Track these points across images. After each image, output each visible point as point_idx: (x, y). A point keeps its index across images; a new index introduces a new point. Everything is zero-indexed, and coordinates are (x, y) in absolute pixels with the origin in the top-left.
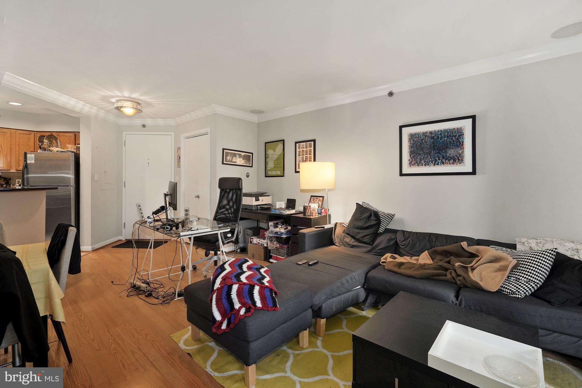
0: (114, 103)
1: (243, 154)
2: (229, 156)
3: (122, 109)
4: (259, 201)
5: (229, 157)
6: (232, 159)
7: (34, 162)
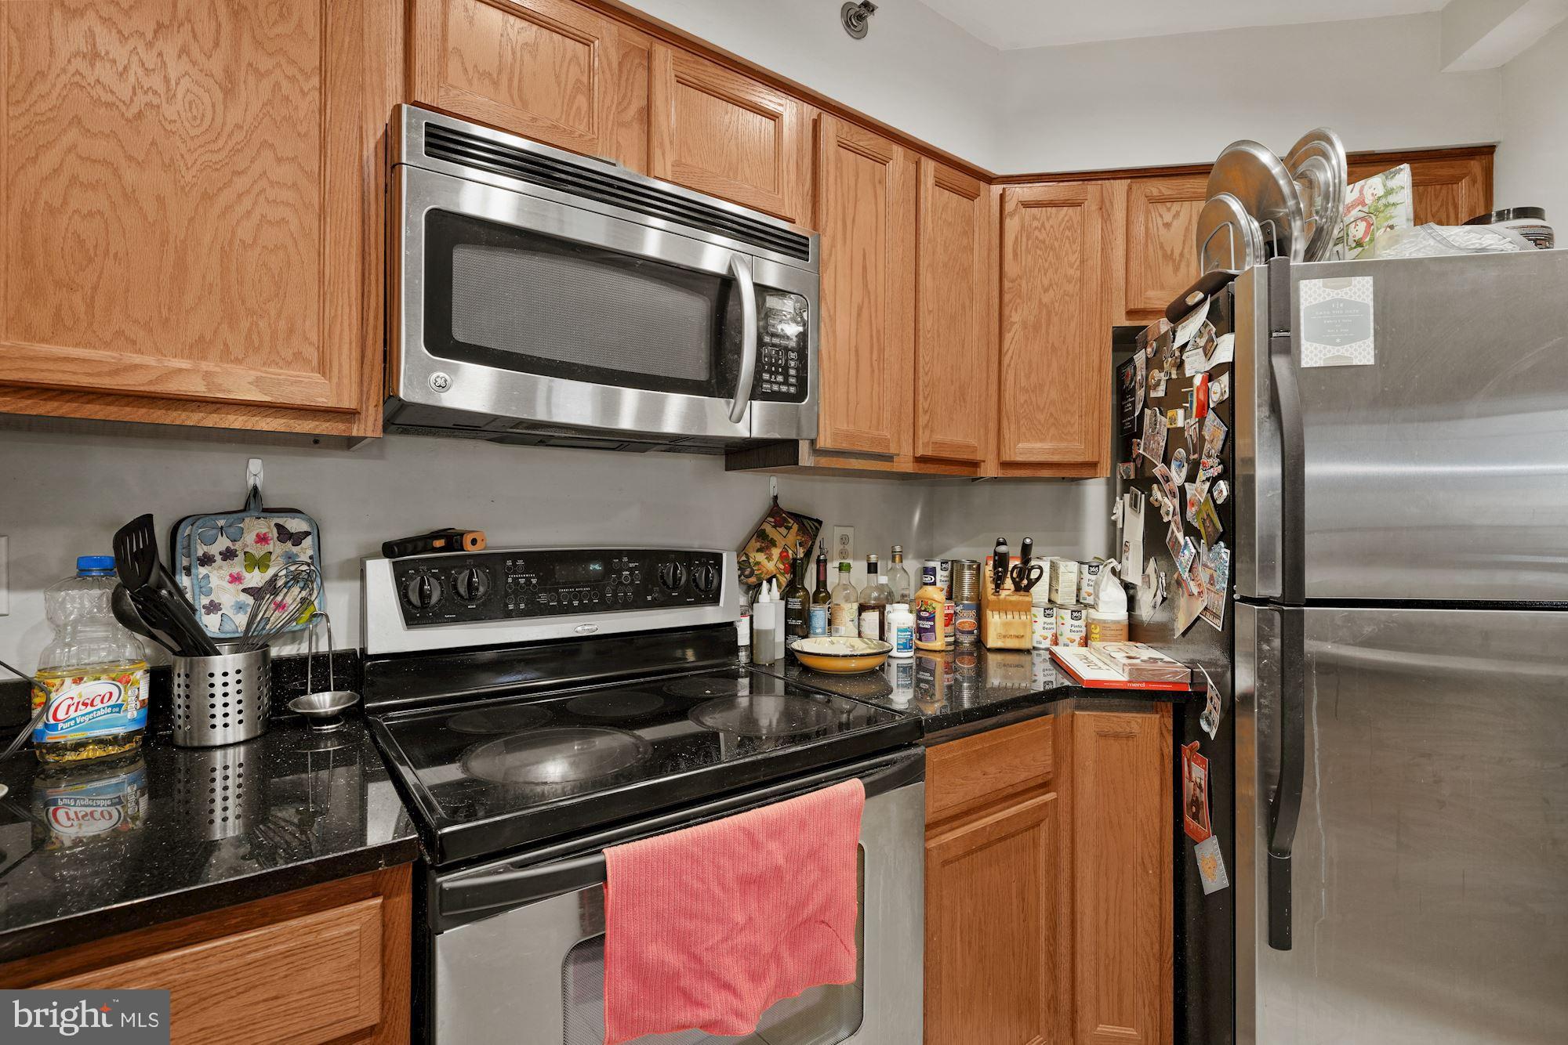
7: (1372, 362)
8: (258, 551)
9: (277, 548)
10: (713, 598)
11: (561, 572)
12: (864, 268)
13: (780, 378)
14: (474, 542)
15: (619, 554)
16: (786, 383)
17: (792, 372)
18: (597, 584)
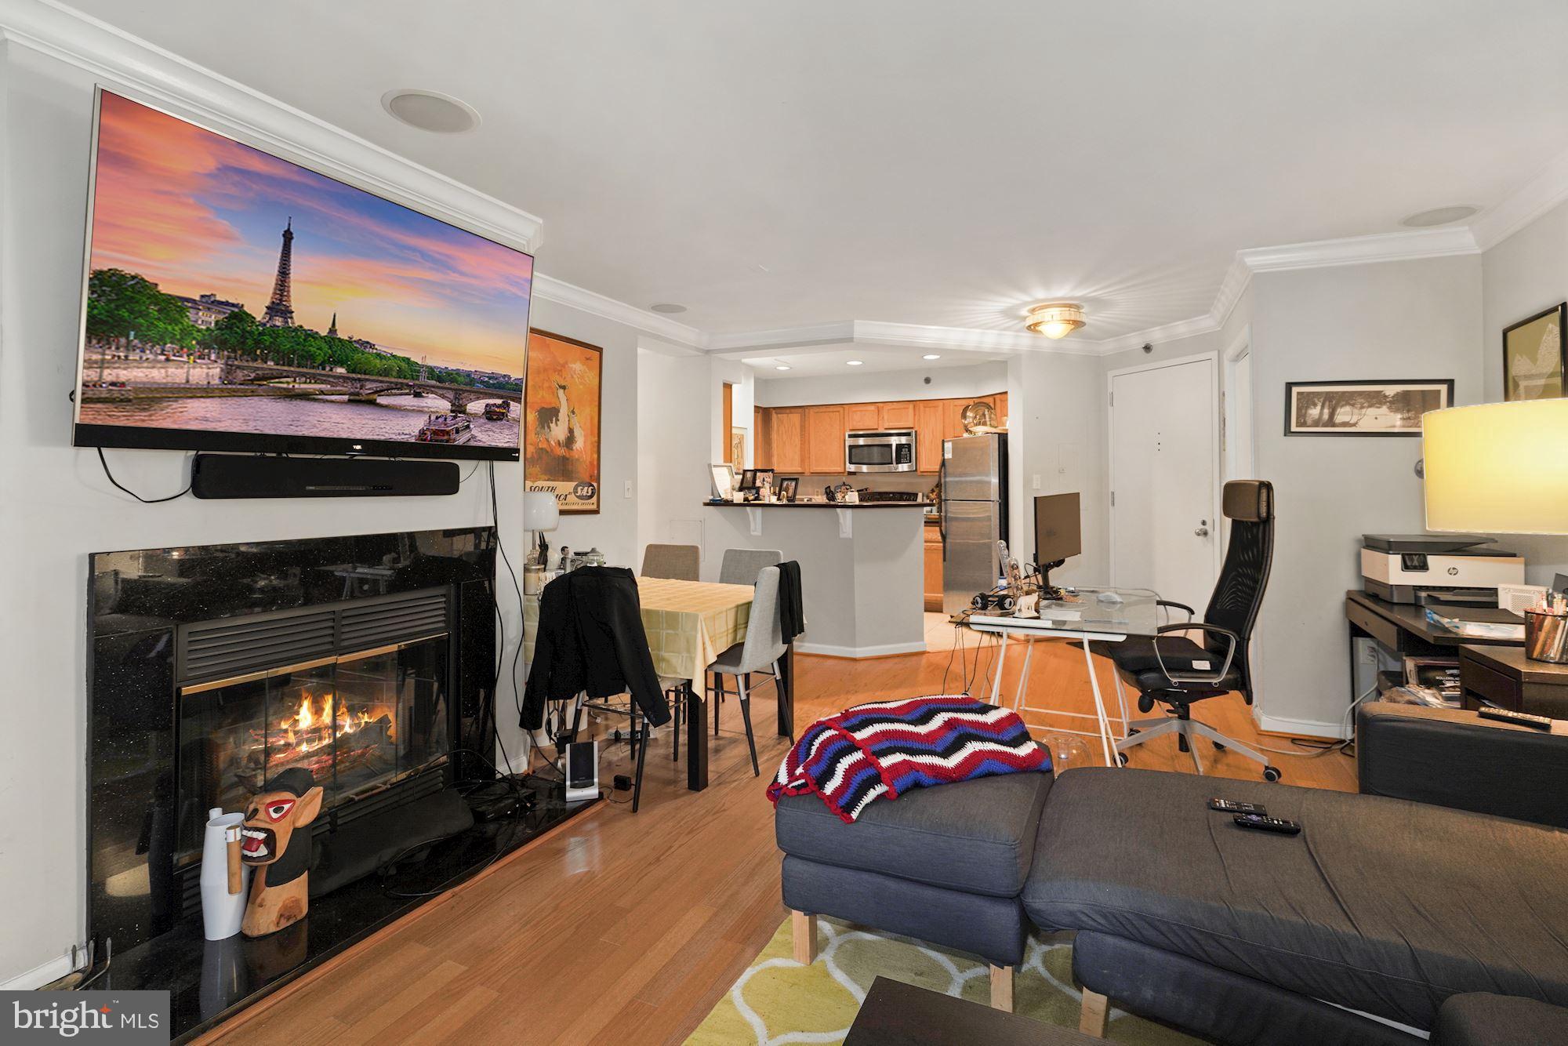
0: (1024, 318)
1: (1391, 390)
2: (1315, 405)
3: (1039, 328)
4: (1429, 572)
5: (1319, 408)
6: (1332, 415)
7: (951, 457)
11: (884, 495)
12: (933, 432)
13: (906, 460)
14: (868, 490)
17: (908, 458)
18: (891, 498)
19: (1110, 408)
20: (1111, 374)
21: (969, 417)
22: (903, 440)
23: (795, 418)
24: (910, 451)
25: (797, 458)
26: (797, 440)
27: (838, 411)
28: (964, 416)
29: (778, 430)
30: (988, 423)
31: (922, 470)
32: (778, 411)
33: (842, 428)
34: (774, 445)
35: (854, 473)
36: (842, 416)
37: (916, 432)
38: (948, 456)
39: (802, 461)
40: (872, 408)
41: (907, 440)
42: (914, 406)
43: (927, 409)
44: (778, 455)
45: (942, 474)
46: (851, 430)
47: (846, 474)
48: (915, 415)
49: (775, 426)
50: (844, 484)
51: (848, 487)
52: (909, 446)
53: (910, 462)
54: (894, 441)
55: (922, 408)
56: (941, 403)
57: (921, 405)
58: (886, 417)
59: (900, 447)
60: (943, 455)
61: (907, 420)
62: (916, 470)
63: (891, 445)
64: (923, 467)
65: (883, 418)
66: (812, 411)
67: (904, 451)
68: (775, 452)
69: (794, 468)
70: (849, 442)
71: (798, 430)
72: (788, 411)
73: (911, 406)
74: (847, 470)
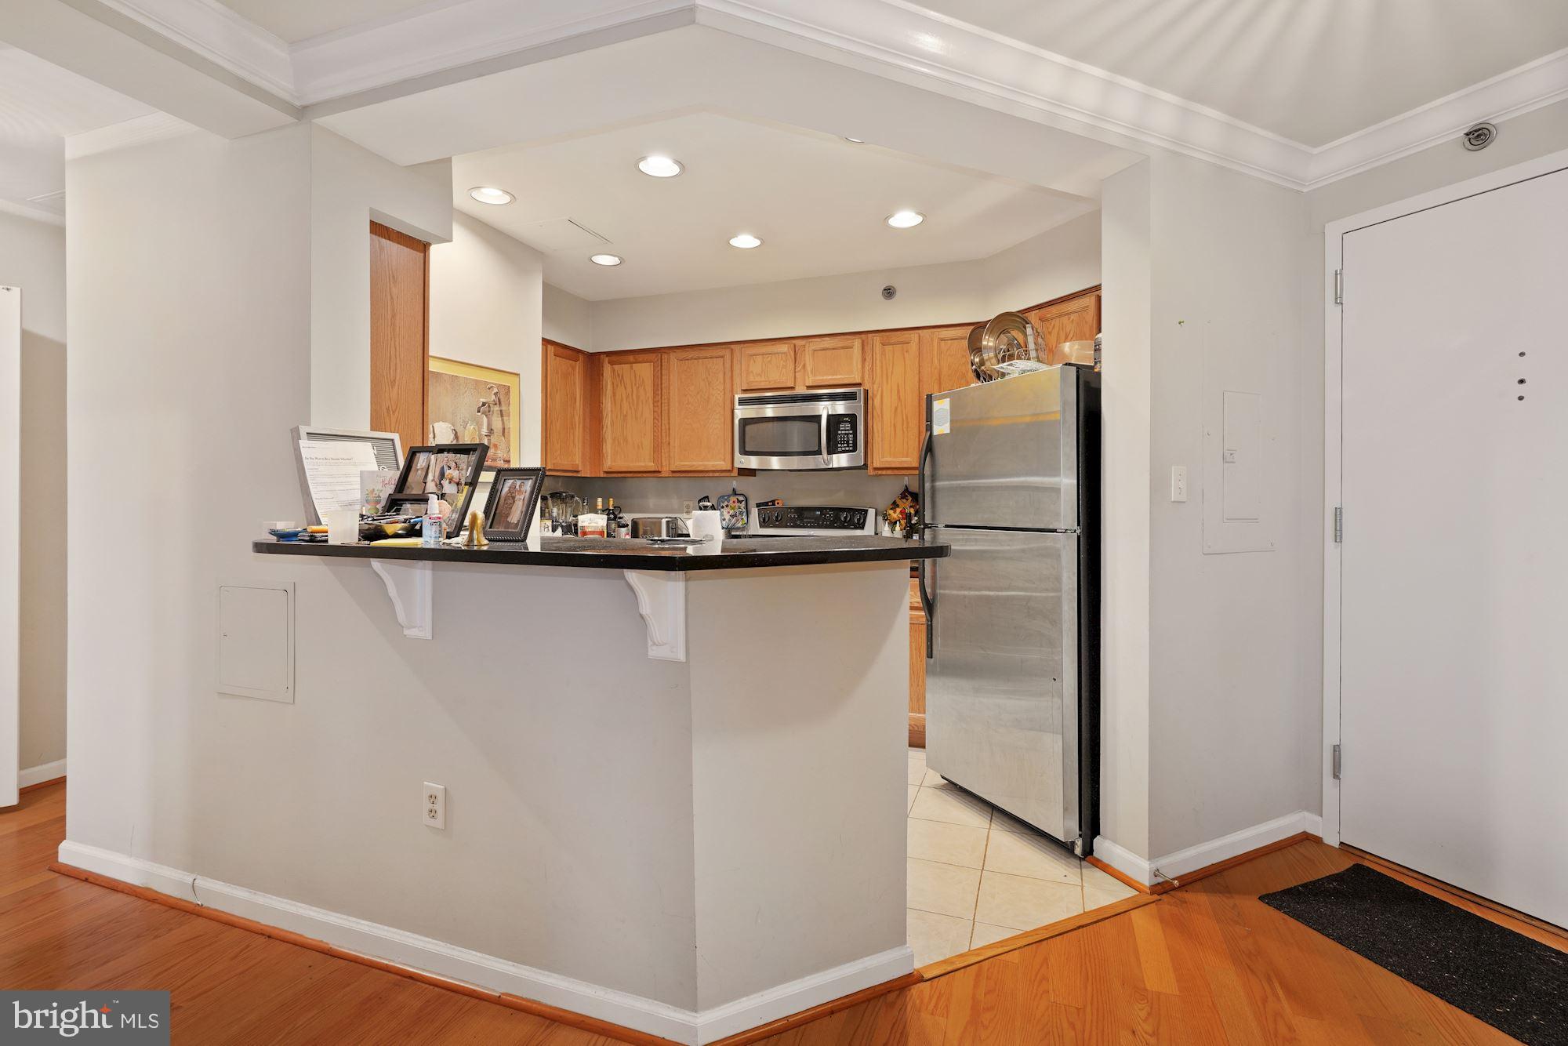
7: (948, 431)
8: (733, 505)
9: (737, 504)
10: (861, 526)
11: (806, 514)
12: (898, 392)
13: (845, 445)
14: (778, 503)
15: (826, 508)
16: (848, 446)
17: (851, 442)
18: (817, 519)
19: (1332, 311)
20: (1333, 231)
21: (986, 347)
22: (840, 408)
23: (645, 370)
24: (854, 428)
25: (648, 442)
26: (647, 412)
27: (722, 357)
28: (975, 347)
29: (614, 394)
30: (1033, 354)
31: (877, 464)
32: (614, 358)
33: (728, 386)
34: (607, 421)
35: (751, 472)
36: (728, 365)
37: (866, 392)
38: (941, 427)
39: (657, 448)
40: (784, 348)
41: (847, 408)
42: (863, 342)
43: (888, 348)
44: (614, 439)
45: (927, 471)
46: (745, 391)
47: (735, 473)
48: (864, 360)
49: (609, 387)
50: (735, 493)
51: (741, 498)
52: (852, 419)
53: (854, 450)
54: (824, 409)
55: (878, 347)
56: (914, 335)
57: (877, 339)
58: (809, 368)
59: (834, 420)
60: (930, 428)
61: (849, 370)
62: (865, 466)
63: (819, 417)
64: (879, 459)
65: (804, 366)
66: (673, 356)
67: (845, 427)
68: (608, 433)
69: (642, 464)
70: (741, 412)
71: (650, 394)
72: (631, 358)
73: (857, 343)
74: (737, 465)
